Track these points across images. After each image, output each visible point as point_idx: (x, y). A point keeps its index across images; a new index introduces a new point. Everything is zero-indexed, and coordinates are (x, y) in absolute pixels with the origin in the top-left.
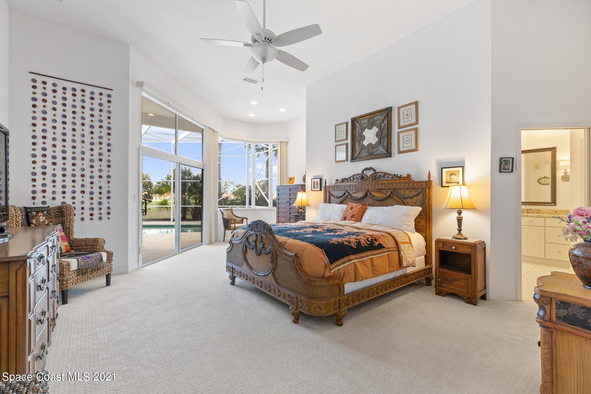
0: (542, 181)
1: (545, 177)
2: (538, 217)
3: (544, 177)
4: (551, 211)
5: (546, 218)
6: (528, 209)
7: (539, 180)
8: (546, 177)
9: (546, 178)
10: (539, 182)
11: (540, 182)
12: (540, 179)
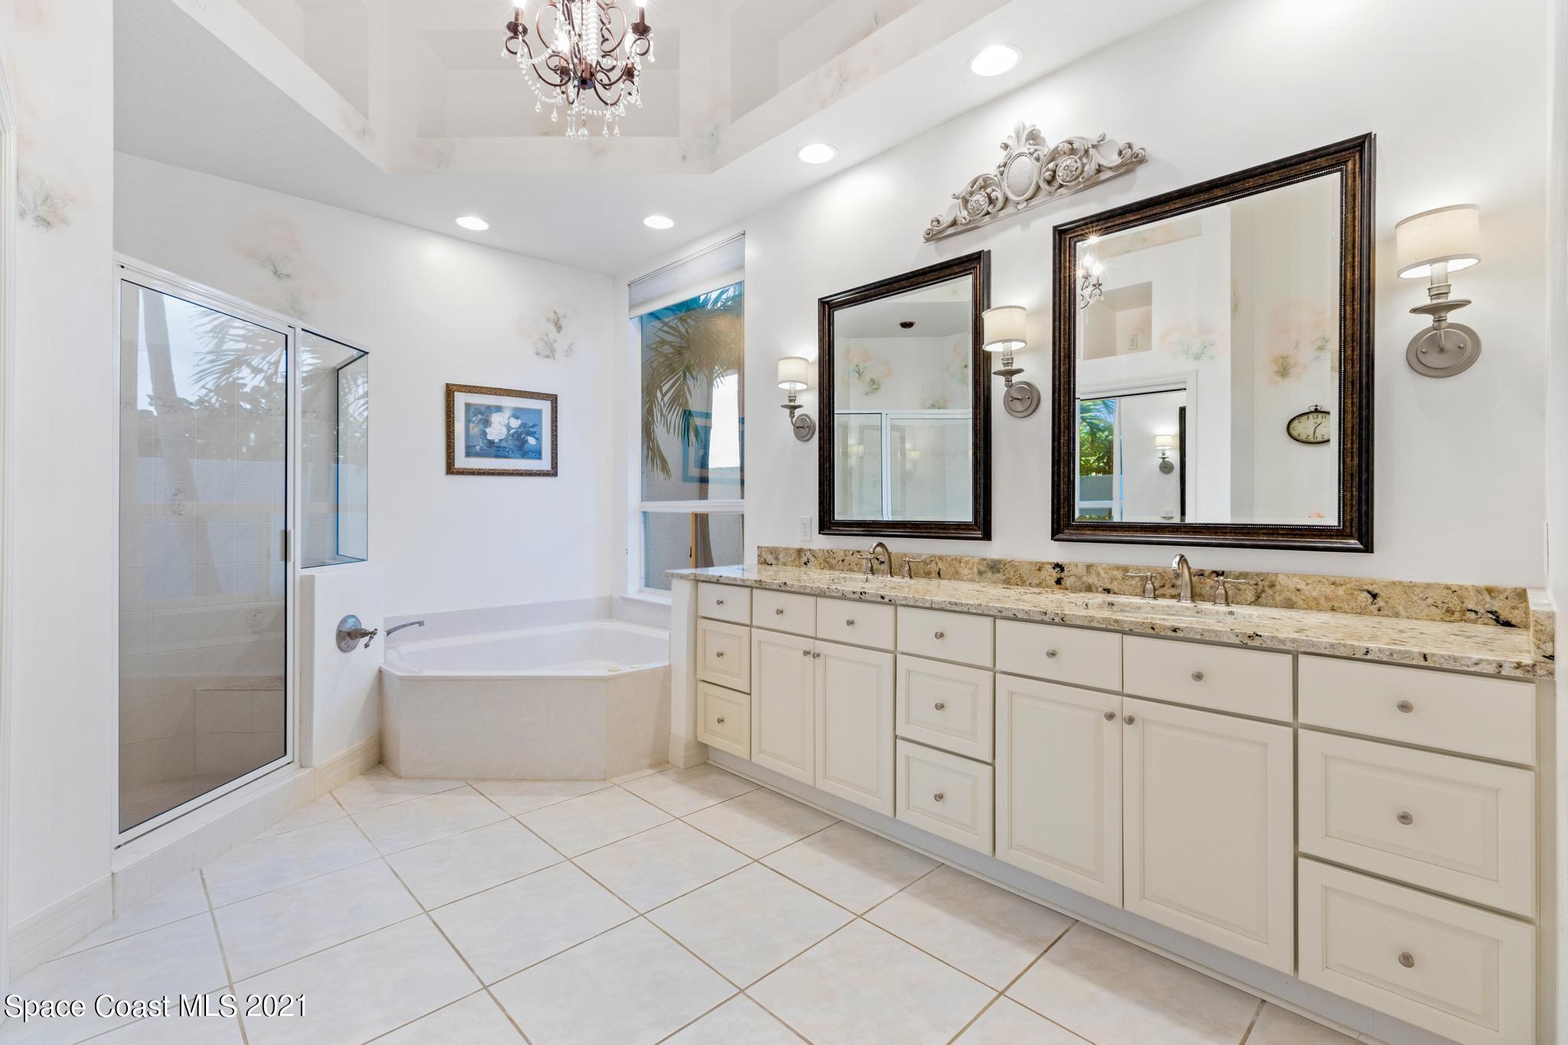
0: (1305, 428)
1: (1316, 411)
2: (1244, 646)
3: (1313, 409)
4: (1341, 591)
5: (1302, 659)
6: (1201, 574)
7: (1294, 424)
8: (1319, 408)
9: (1320, 415)
10: (1292, 432)
11: (1295, 433)
12: (1296, 421)
